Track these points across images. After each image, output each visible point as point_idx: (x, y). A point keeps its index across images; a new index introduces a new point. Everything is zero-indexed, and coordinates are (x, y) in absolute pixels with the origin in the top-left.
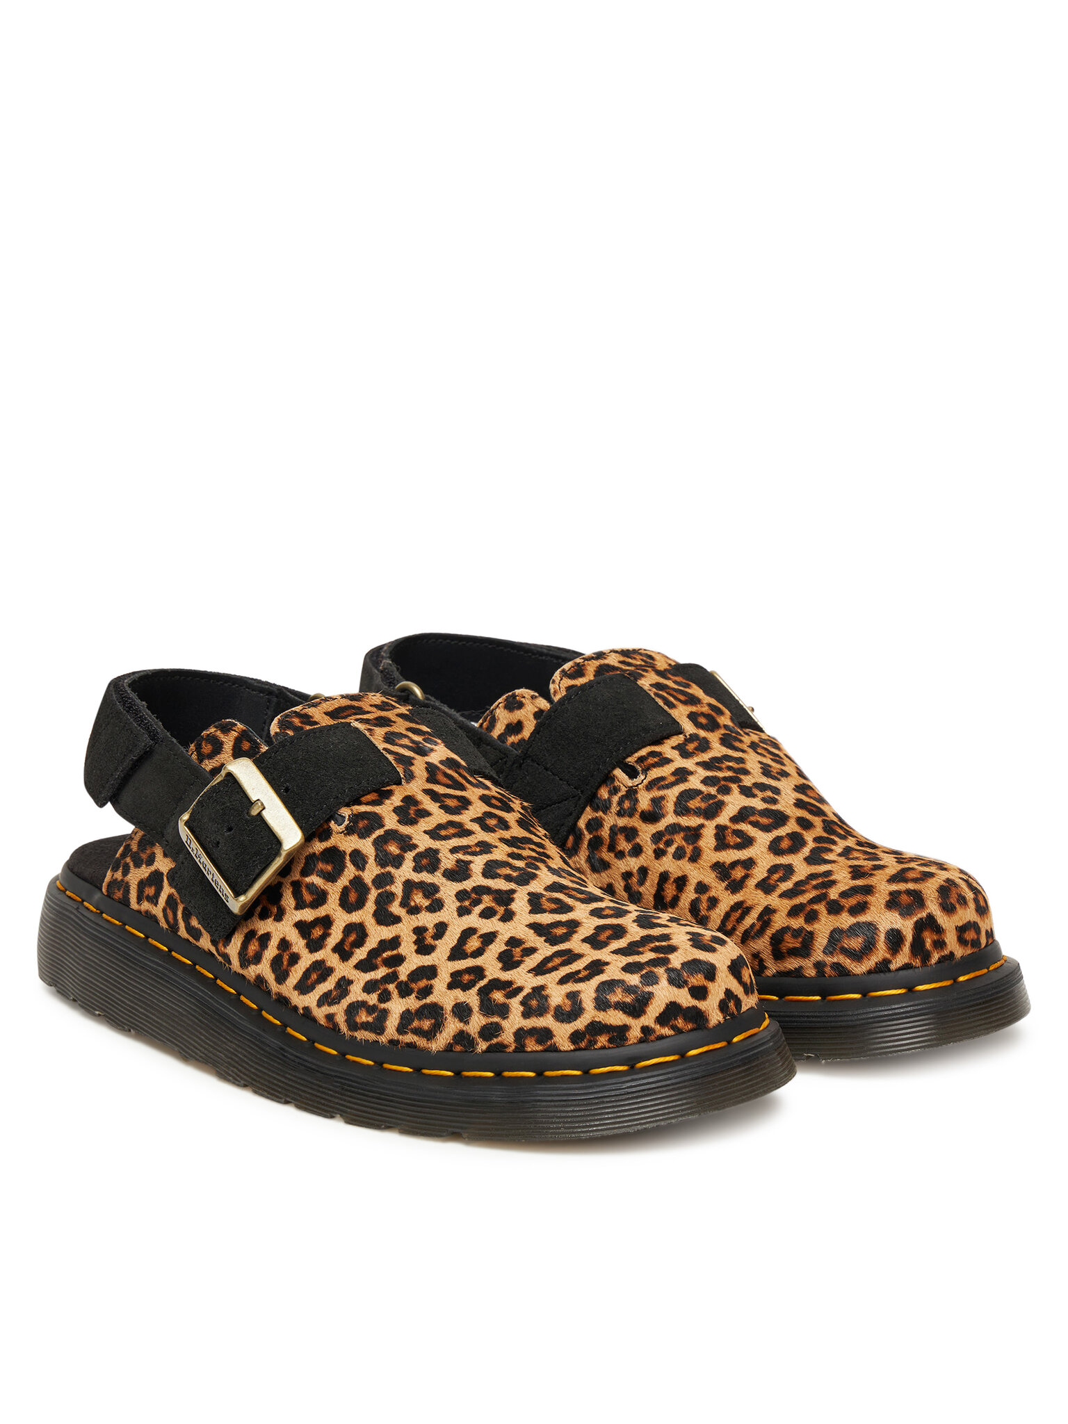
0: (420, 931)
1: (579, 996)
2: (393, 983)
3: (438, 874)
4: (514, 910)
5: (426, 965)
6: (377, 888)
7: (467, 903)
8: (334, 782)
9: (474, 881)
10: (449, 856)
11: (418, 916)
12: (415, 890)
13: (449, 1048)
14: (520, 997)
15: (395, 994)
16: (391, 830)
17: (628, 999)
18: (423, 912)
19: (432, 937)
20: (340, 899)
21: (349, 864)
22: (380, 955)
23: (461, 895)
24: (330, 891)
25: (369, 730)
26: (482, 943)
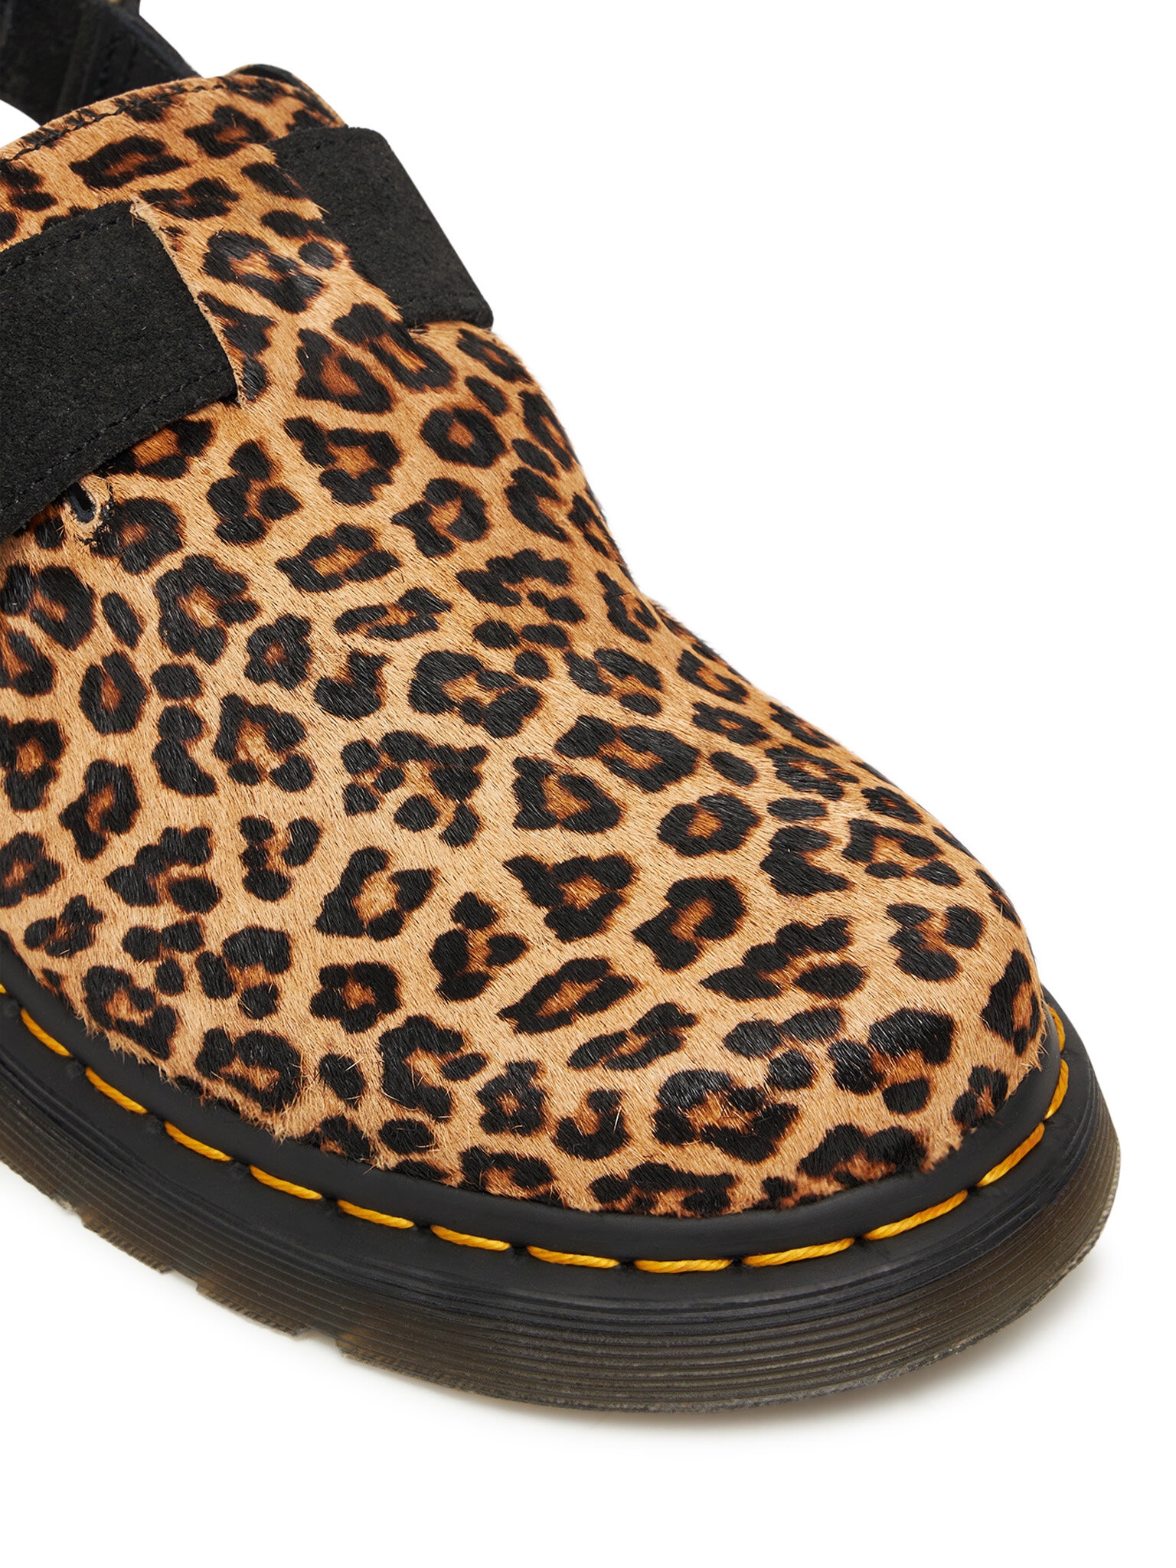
0: (255, 829)
1: (617, 1104)
2: (189, 951)
3: (306, 690)
4: (480, 811)
5: (266, 926)
6: (164, 694)
7: (368, 779)
8: (73, 409)
9: (389, 719)
10: (335, 640)
11: (255, 789)
12: (248, 724)
13: (311, 1140)
14: (479, 1081)
15: (194, 980)
16: (200, 558)
17: (737, 1122)
18: (266, 784)
19: (284, 854)
20: (82, 692)
21: (100, 620)
22: (162, 869)
23: (356, 756)
24: (61, 668)
25: (174, 232)
26: (398, 898)
